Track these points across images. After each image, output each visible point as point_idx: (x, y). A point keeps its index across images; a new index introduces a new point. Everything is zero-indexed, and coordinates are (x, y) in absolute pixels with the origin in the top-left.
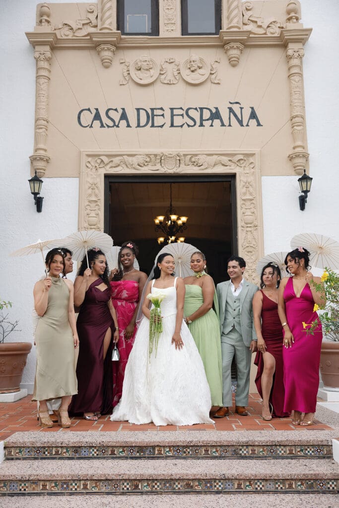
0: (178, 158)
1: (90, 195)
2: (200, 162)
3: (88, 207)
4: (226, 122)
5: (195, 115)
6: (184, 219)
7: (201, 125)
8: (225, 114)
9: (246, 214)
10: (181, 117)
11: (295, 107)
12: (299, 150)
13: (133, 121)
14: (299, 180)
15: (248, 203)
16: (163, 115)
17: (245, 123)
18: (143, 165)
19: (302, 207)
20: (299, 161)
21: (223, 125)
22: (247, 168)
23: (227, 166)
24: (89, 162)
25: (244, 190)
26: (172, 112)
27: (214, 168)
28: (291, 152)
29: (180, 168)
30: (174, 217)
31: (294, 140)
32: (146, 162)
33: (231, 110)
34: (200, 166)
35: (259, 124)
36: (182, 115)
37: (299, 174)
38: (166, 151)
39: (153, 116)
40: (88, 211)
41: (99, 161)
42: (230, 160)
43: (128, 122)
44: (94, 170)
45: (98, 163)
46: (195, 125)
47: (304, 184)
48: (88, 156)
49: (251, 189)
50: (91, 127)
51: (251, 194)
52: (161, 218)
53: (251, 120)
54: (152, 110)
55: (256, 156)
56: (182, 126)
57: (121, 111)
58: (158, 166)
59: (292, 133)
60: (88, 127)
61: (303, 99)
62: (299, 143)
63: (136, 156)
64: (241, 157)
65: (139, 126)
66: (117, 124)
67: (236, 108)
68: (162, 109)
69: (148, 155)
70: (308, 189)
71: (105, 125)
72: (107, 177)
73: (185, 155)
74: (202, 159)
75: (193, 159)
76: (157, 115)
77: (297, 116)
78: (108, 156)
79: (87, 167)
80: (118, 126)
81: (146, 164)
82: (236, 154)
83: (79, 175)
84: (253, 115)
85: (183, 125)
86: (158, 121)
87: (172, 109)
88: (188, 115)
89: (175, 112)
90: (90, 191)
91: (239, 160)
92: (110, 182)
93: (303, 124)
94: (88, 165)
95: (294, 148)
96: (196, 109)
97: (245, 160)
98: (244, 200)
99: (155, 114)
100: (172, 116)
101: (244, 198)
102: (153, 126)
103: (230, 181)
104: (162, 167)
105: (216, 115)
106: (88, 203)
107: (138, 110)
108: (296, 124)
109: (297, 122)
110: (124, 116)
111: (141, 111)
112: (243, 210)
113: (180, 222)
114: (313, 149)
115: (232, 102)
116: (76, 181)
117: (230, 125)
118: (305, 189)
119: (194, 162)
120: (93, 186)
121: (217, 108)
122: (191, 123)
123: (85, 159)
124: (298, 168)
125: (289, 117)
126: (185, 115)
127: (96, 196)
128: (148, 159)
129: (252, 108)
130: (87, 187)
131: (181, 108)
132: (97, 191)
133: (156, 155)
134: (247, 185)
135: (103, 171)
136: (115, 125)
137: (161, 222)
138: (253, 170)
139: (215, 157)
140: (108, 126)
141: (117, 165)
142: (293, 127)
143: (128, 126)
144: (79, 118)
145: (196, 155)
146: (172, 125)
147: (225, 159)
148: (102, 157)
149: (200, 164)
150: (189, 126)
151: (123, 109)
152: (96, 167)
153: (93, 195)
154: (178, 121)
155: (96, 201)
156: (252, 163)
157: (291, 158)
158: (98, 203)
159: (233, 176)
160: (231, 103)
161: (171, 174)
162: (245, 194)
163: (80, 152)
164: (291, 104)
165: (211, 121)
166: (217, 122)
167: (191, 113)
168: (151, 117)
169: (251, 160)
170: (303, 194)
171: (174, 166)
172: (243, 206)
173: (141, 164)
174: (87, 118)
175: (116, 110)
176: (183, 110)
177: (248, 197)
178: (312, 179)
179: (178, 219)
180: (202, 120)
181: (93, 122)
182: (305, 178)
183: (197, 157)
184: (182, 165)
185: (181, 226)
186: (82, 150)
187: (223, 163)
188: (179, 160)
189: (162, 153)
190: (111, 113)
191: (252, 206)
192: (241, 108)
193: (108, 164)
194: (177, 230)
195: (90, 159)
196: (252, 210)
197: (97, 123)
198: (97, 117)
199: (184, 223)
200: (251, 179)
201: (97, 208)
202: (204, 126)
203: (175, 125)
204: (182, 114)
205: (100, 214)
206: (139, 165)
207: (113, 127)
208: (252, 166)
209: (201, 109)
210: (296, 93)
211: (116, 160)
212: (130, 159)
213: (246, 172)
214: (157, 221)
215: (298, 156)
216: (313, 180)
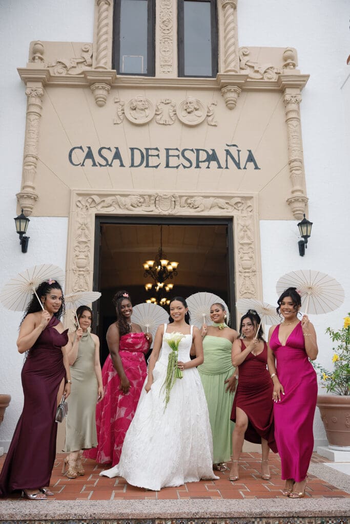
0: (173, 199)
1: (80, 236)
2: (197, 204)
3: (77, 249)
4: (223, 164)
5: (192, 156)
6: (174, 265)
7: (198, 166)
8: (221, 156)
9: (244, 259)
10: (177, 158)
11: (293, 151)
12: (297, 194)
13: (127, 161)
14: (298, 225)
15: (246, 247)
16: (158, 156)
17: (242, 166)
18: (136, 206)
19: (302, 253)
20: (298, 205)
21: (220, 167)
22: (245, 212)
23: (223, 208)
24: (79, 201)
25: (242, 234)
26: (167, 153)
27: (211, 210)
28: (290, 196)
29: (175, 209)
30: (164, 262)
31: (293, 184)
32: (140, 202)
33: (228, 152)
34: (196, 208)
35: (257, 168)
36: (178, 156)
37: (298, 219)
38: (160, 191)
39: (148, 156)
40: (77, 253)
41: (90, 200)
42: (227, 203)
43: (121, 161)
44: (85, 210)
45: (89, 203)
46: (191, 166)
47: (304, 229)
48: (79, 195)
49: (249, 233)
50: (83, 165)
51: (249, 238)
52: (151, 263)
53: (248, 163)
54: (147, 150)
55: (254, 198)
56: (177, 167)
57: (114, 150)
58: (152, 207)
59: (290, 177)
60: (80, 166)
61: (301, 144)
62: (298, 187)
63: (130, 197)
64: (239, 200)
65: (132, 165)
66: (110, 163)
67: (233, 151)
68: (157, 149)
69: (142, 196)
70: (308, 234)
71: (97, 164)
72: (98, 217)
73: (181, 197)
74: (198, 201)
75: (189, 201)
76: (152, 156)
77: (295, 160)
78: (99, 195)
79: (78, 206)
80: (111, 165)
81: (140, 204)
82: (233, 197)
83: (68, 215)
84: (251, 158)
85: (179, 166)
86: (153, 161)
87: (167, 150)
88: (184, 156)
89: (171, 153)
90: (79, 232)
91: (236, 203)
92: (101, 223)
93: (301, 168)
94: (78, 204)
95: (293, 192)
96: (192, 150)
97: (243, 204)
98: (242, 244)
99: (150, 154)
100: (168, 156)
101: (241, 242)
102: (147, 166)
103: (227, 225)
104: (157, 208)
105: (212, 157)
106: (77, 244)
107: (132, 149)
108: (294, 168)
109: (295, 166)
110: (117, 156)
111: (135, 150)
112: (241, 255)
113: (170, 268)
114: (312, 193)
115: (229, 144)
116: (65, 220)
117: (227, 168)
118: (305, 234)
119: (190, 204)
120: (84, 226)
121: (213, 150)
122: (187, 164)
123: (75, 198)
124: (298, 212)
125: (287, 161)
126: (181, 156)
127: (86, 236)
128: (142, 200)
129: (250, 151)
130: (77, 227)
131: (177, 149)
132: (87, 232)
133: (150, 196)
134: (245, 228)
135: (94, 211)
136: (107, 164)
137: (150, 267)
138: (251, 214)
139: (212, 199)
140: (101, 165)
141: (109, 205)
142: (291, 171)
143: (122, 165)
144: (70, 156)
145: (192, 197)
146: (167, 166)
147: (222, 202)
148: (93, 197)
149: (197, 207)
150: (185, 167)
151: (117, 148)
152: (87, 206)
153: (83, 236)
154: (173, 162)
155: (85, 242)
156: (250, 206)
157: (290, 202)
158: (88, 244)
159: (231, 219)
160: (228, 146)
161: (165, 215)
162: (242, 238)
163: (70, 191)
164: (289, 149)
165: (207, 163)
166: (213, 164)
167: (187, 154)
168: (146, 157)
169: (249, 203)
170: (303, 239)
171: (169, 207)
172: (241, 250)
173: (134, 205)
174: (79, 156)
175: (109, 149)
176: (179, 151)
177: (246, 241)
178: (312, 223)
179: (169, 264)
180: (198, 161)
181: (84, 160)
182: (305, 223)
183: (193, 199)
184: (178, 207)
185: (171, 272)
186: (72, 188)
187: (220, 205)
188: (175, 201)
189: (157, 194)
190: (104, 152)
191: (250, 250)
192: (239, 151)
193: (99, 204)
194: (167, 277)
195: (80, 198)
196: (250, 255)
197: (89, 162)
198: (89, 155)
199: (174, 269)
200: (249, 222)
201: (86, 249)
202: (200, 168)
203: (170, 165)
204: (177, 154)
205: (89, 256)
206: (132, 206)
207: (106, 166)
208: (250, 209)
209: (198, 150)
210: (294, 137)
211: (109, 200)
212: (123, 199)
213: (243, 215)
214: (146, 266)
215: (297, 200)
216: (313, 225)
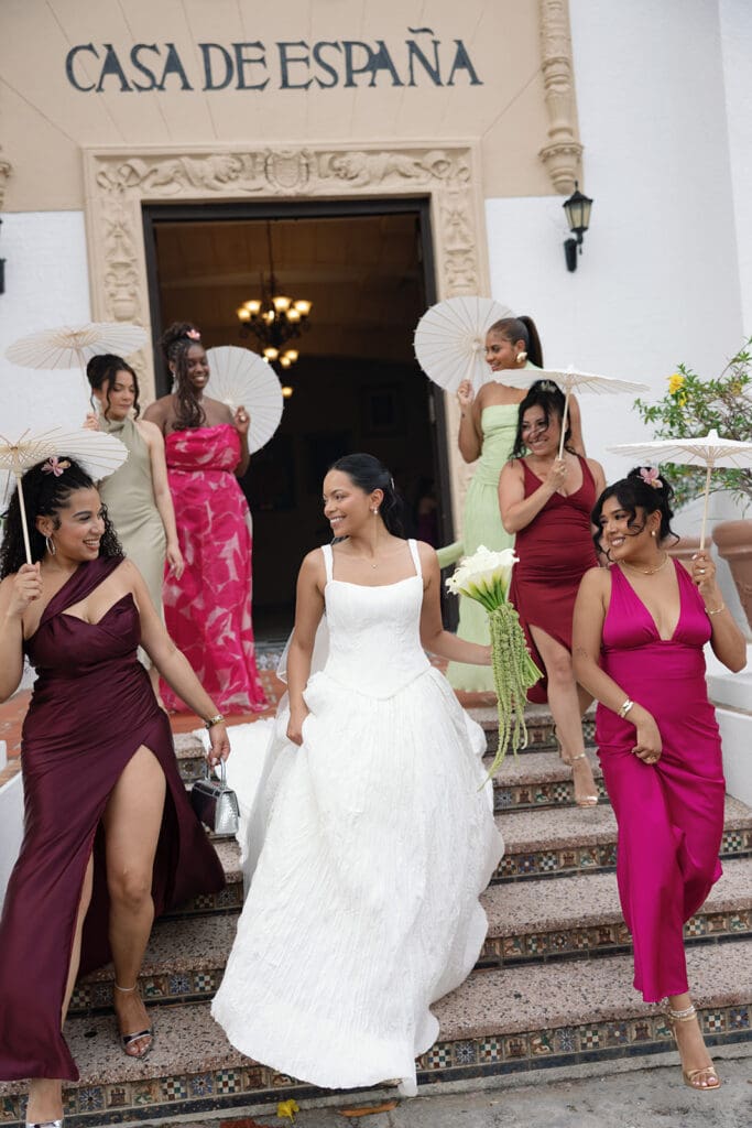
0: (304, 161)
1: (113, 251)
2: (353, 169)
3: (111, 279)
4: (404, 76)
5: (335, 58)
6: (303, 307)
7: (350, 83)
8: (400, 57)
9: (456, 284)
10: (303, 64)
11: (551, 40)
12: (562, 137)
13: (196, 75)
14: (565, 205)
15: (459, 259)
16: (262, 60)
17: (444, 78)
18: (225, 179)
19: (572, 265)
20: (563, 162)
21: (397, 82)
22: (453, 182)
23: (409, 177)
24: (103, 174)
25: (450, 230)
26: (283, 54)
27: (383, 182)
28: (544, 143)
29: (310, 183)
30: (281, 303)
31: (552, 116)
32: (234, 171)
33: (413, 46)
34: (352, 178)
35: (475, 81)
36: (306, 60)
37: (562, 192)
38: (278, 144)
39: (241, 61)
40: (112, 289)
41: (126, 171)
42: (417, 164)
43: (183, 77)
44: (116, 192)
45: (123, 176)
46: (336, 82)
47: (577, 212)
48: (101, 158)
49: (464, 228)
50: (100, 89)
51: (464, 239)
52: (253, 306)
53: (457, 71)
54: (238, 47)
55: (473, 153)
56: (306, 86)
57: (165, 52)
58: (261, 181)
59: (546, 100)
60: (93, 91)
61: (567, 21)
62: (561, 122)
63: (210, 158)
64: (440, 156)
65: (209, 86)
66: (158, 82)
67: (424, 42)
68: (258, 45)
69: (237, 156)
70: (585, 225)
71: (131, 85)
72: (148, 208)
73: (319, 154)
74: (356, 162)
75: (337, 164)
76: (249, 61)
77: (555, 61)
78: (146, 158)
79: (100, 185)
80: (161, 88)
81: (233, 175)
82: (426, 151)
83: (83, 205)
84: (462, 60)
85: (310, 83)
86: (253, 74)
87: (282, 46)
88: (319, 60)
89: (291, 52)
90: (111, 241)
91: (437, 164)
92: (155, 221)
93: (568, 78)
94: (102, 180)
95: (552, 134)
96: (335, 45)
97: (449, 164)
98: (451, 253)
99: (244, 57)
100: (284, 61)
101: (450, 247)
102: (241, 86)
103: (417, 212)
104: (270, 182)
105: (380, 60)
106: (109, 270)
107: (205, 47)
108: (554, 79)
109: (554, 73)
110: (173, 64)
111: (212, 50)
112: (451, 275)
113: (293, 315)
114: (590, 135)
115: (415, 28)
116: (78, 217)
117: (412, 83)
118: (578, 225)
119: (340, 169)
120: (119, 230)
121: (381, 44)
122: (327, 78)
123: (93, 168)
124: (560, 178)
125: (537, 64)
126: (312, 60)
127: (127, 251)
128: (237, 165)
129: (459, 43)
130: (104, 232)
131: (302, 44)
132: (127, 241)
133: (254, 156)
134: (457, 218)
135: (137, 195)
136: (154, 85)
137: (253, 316)
138: (467, 185)
139: (384, 157)
140: (140, 88)
141: (169, 178)
142: (547, 87)
143: (186, 86)
144: (69, 68)
145: (343, 153)
146: (285, 84)
147: (406, 162)
148: (132, 162)
149: (354, 174)
150: (322, 85)
151: (171, 46)
152: (120, 184)
153: (120, 251)
154: (297, 73)
155: (127, 265)
156: (464, 169)
157: (545, 157)
158: (133, 269)
159: (424, 200)
160: (412, 31)
161: (290, 197)
162: (452, 239)
163: (80, 152)
164: (541, 34)
165: (369, 74)
166: (383, 76)
167: (325, 53)
168: (236, 64)
169: (463, 161)
170: (574, 236)
171: (295, 180)
172: (449, 266)
173: (222, 177)
174: (89, 68)
175: (153, 48)
176: (307, 47)
177: (459, 245)
178: (591, 201)
179: (292, 306)
180: (350, 71)
181: (102, 77)
182: (578, 201)
183: (345, 159)
184: (314, 178)
185: (295, 324)
186: (84, 145)
187: (402, 170)
188: (307, 165)
189: (268, 149)
190: (144, 56)
191: (469, 264)
192: (436, 43)
193: (146, 177)
194: (289, 334)
195: (104, 167)
196: (468, 275)
197: (112, 80)
198: (112, 65)
199: (303, 317)
200: (463, 205)
201: (130, 280)
202: (355, 85)
203: (291, 82)
204: (304, 56)
205: (139, 293)
206: (217, 178)
207: (150, 88)
208: (464, 176)
209: (348, 45)
210: (553, 5)
211: (166, 168)
212: (196, 165)
213: (452, 189)
214: (244, 314)
215: (560, 152)
216: (594, 205)
